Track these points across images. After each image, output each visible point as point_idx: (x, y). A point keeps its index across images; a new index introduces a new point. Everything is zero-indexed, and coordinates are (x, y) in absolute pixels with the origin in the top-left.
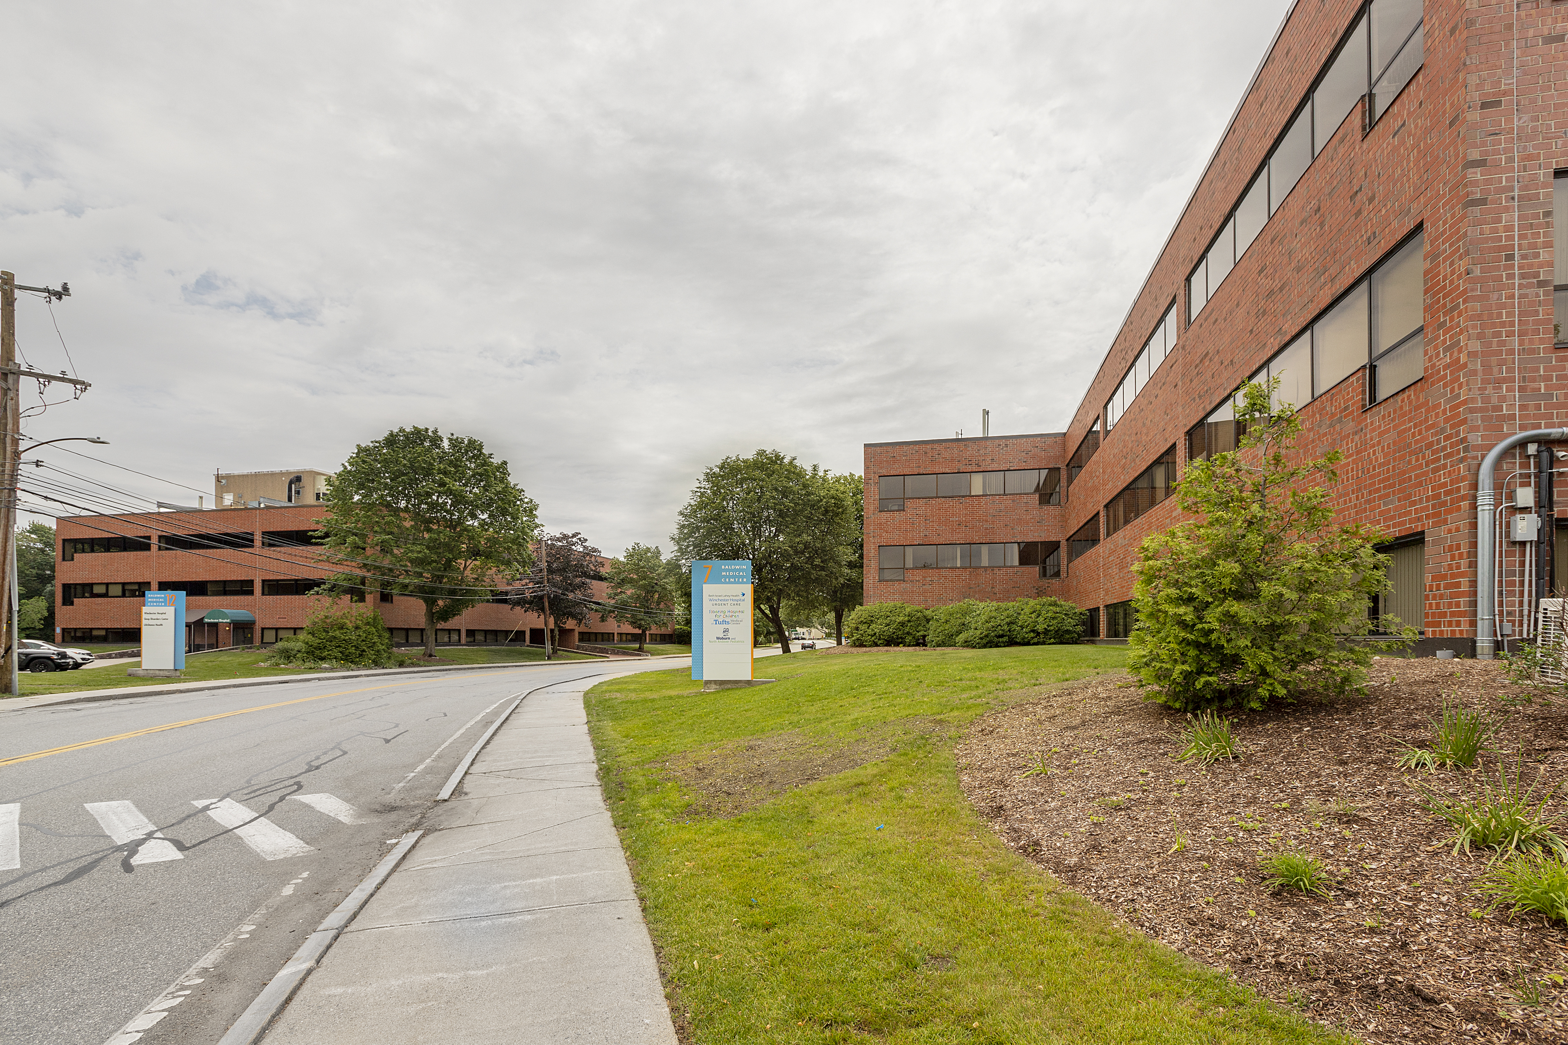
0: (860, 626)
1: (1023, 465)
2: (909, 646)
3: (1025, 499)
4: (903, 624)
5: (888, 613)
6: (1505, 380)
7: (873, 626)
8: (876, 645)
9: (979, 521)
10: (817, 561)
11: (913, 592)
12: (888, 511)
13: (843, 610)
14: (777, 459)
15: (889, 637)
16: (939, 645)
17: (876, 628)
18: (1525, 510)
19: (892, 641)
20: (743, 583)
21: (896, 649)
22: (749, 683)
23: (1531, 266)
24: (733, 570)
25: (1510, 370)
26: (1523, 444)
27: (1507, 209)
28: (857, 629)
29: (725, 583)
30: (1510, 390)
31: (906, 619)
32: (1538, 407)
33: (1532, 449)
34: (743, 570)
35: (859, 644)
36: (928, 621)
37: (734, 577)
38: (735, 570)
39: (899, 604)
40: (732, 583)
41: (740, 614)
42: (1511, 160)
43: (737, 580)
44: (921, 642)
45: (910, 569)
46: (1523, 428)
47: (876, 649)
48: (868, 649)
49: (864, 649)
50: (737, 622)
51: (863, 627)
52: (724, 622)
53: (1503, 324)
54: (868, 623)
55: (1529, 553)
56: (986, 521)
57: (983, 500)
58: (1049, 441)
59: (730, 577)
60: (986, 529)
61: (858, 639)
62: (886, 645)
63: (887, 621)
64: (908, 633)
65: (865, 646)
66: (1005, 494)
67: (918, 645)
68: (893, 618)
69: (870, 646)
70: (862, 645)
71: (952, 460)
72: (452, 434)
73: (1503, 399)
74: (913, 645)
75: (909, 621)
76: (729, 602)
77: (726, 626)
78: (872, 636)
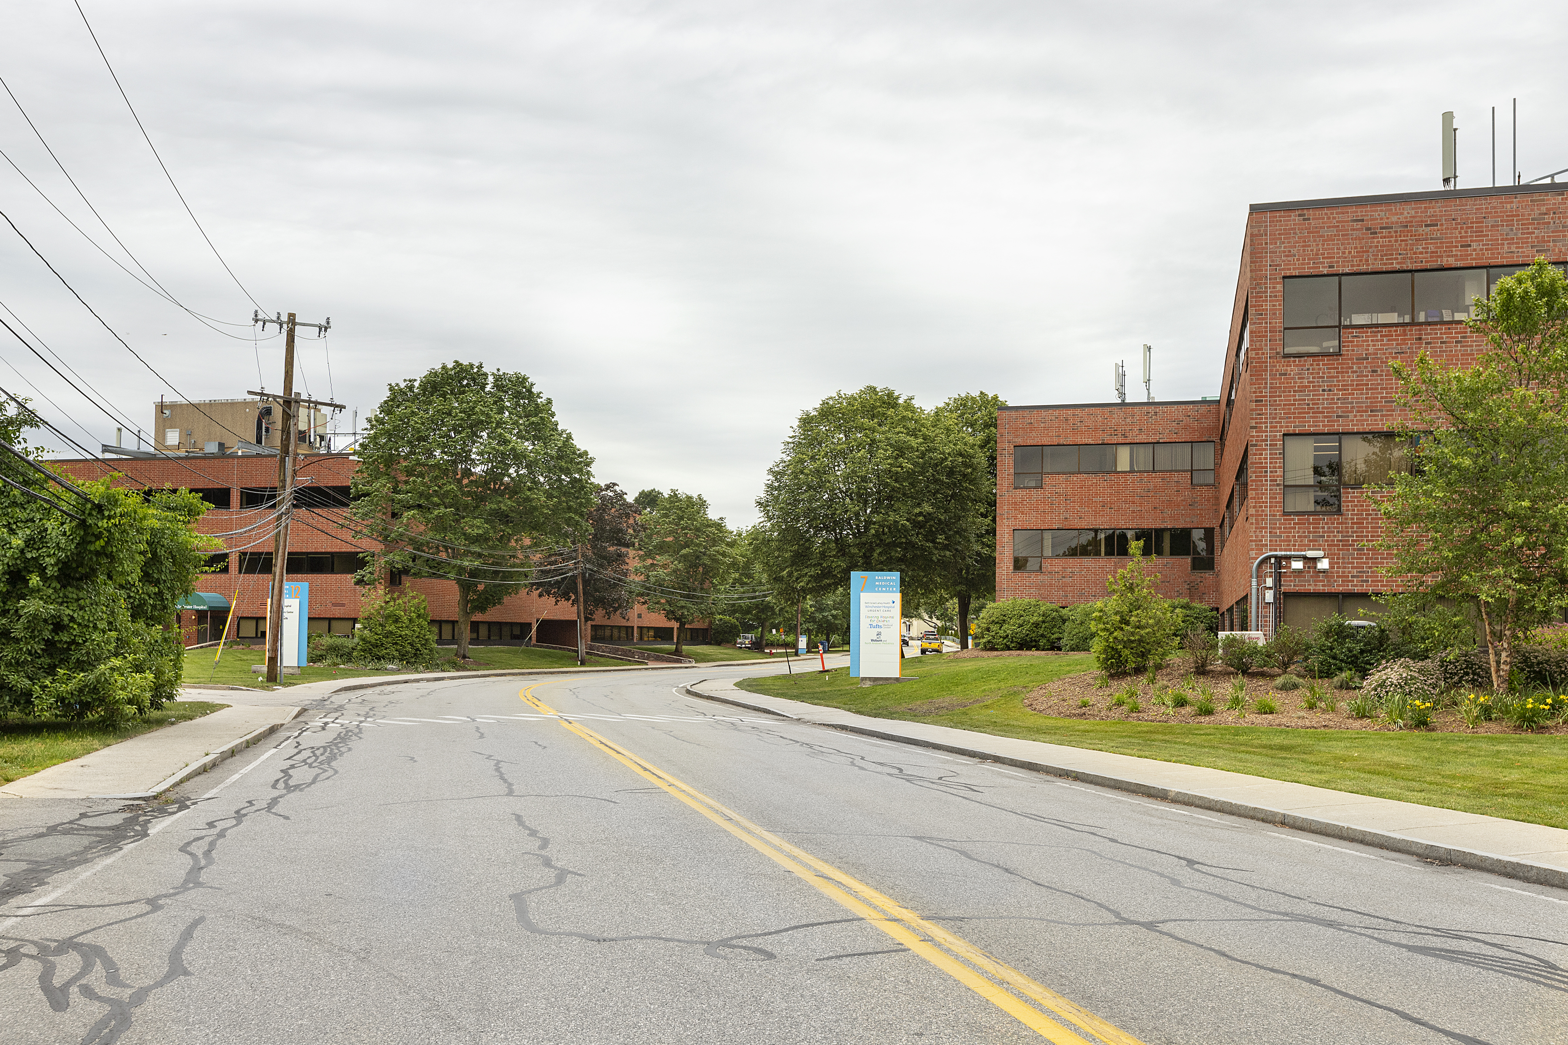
0: (991, 626)
1: (1174, 437)
2: (1043, 650)
3: (1176, 477)
4: (1037, 625)
5: (1022, 612)
6: (1263, 528)
7: (1006, 626)
8: (1009, 649)
9: (1126, 502)
10: (941, 539)
11: (1051, 585)
12: (1024, 488)
13: (969, 597)
14: (890, 400)
15: (1022, 639)
16: (1073, 650)
17: (1009, 629)
18: (1270, 588)
19: (1025, 644)
20: (893, 592)
21: (1028, 653)
22: (897, 679)
23: (1274, 476)
24: (884, 581)
25: (1266, 524)
26: (1269, 557)
27: (1265, 450)
28: (988, 629)
29: (879, 592)
30: (1266, 532)
31: (1041, 619)
32: (1276, 541)
33: (1273, 560)
34: (893, 581)
35: (991, 647)
36: (1064, 621)
37: (885, 586)
38: (887, 580)
39: (1033, 601)
40: (884, 592)
41: (891, 619)
42: (1266, 427)
43: (887, 589)
44: (1054, 647)
45: (1049, 558)
46: (1271, 550)
47: (1007, 653)
48: (999, 653)
49: (995, 653)
50: (888, 627)
51: (994, 628)
52: (878, 626)
53: (1263, 502)
54: (1001, 623)
55: (1272, 609)
56: (1133, 503)
57: (1130, 477)
58: (1203, 409)
59: (882, 586)
60: (1133, 512)
61: (989, 642)
62: (1019, 649)
63: (1020, 622)
64: (1042, 636)
65: (997, 650)
66: (1154, 471)
67: (1052, 649)
68: (1027, 618)
69: (1002, 650)
70: (993, 649)
71: (1096, 429)
72: (498, 370)
73: (1263, 537)
74: (1048, 650)
75: (1044, 622)
76: (882, 609)
77: (879, 630)
78: (1004, 638)
